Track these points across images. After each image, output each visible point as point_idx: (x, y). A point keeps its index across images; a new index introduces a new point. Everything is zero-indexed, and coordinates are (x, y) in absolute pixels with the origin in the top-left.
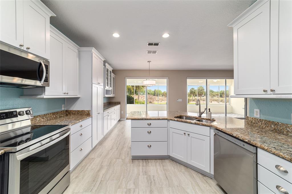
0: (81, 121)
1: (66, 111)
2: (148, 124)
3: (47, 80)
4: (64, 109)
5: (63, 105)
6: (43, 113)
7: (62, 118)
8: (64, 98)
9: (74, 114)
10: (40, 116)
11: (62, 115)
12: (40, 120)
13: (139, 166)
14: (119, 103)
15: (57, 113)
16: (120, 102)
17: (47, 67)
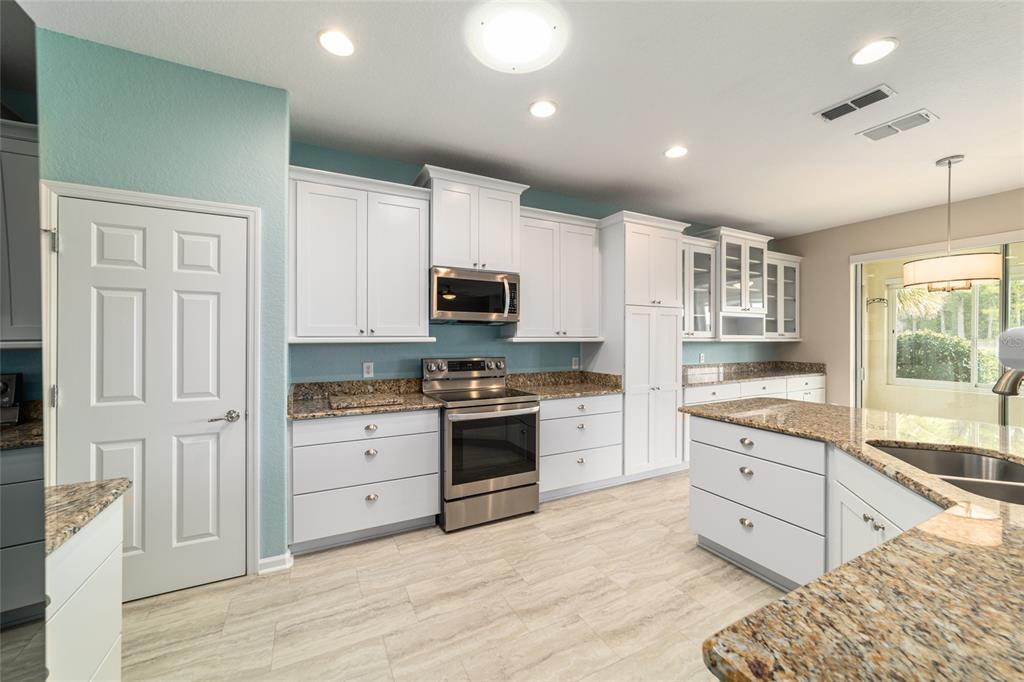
0: (578, 394)
1: (581, 372)
2: (742, 441)
3: (514, 310)
4: (577, 367)
5: (574, 359)
6: (530, 370)
7: (571, 386)
8: (579, 343)
9: (593, 381)
10: (524, 374)
11: (571, 381)
12: (524, 383)
13: (698, 568)
14: (818, 368)
15: (559, 374)
16: (824, 365)
17: (514, 287)
